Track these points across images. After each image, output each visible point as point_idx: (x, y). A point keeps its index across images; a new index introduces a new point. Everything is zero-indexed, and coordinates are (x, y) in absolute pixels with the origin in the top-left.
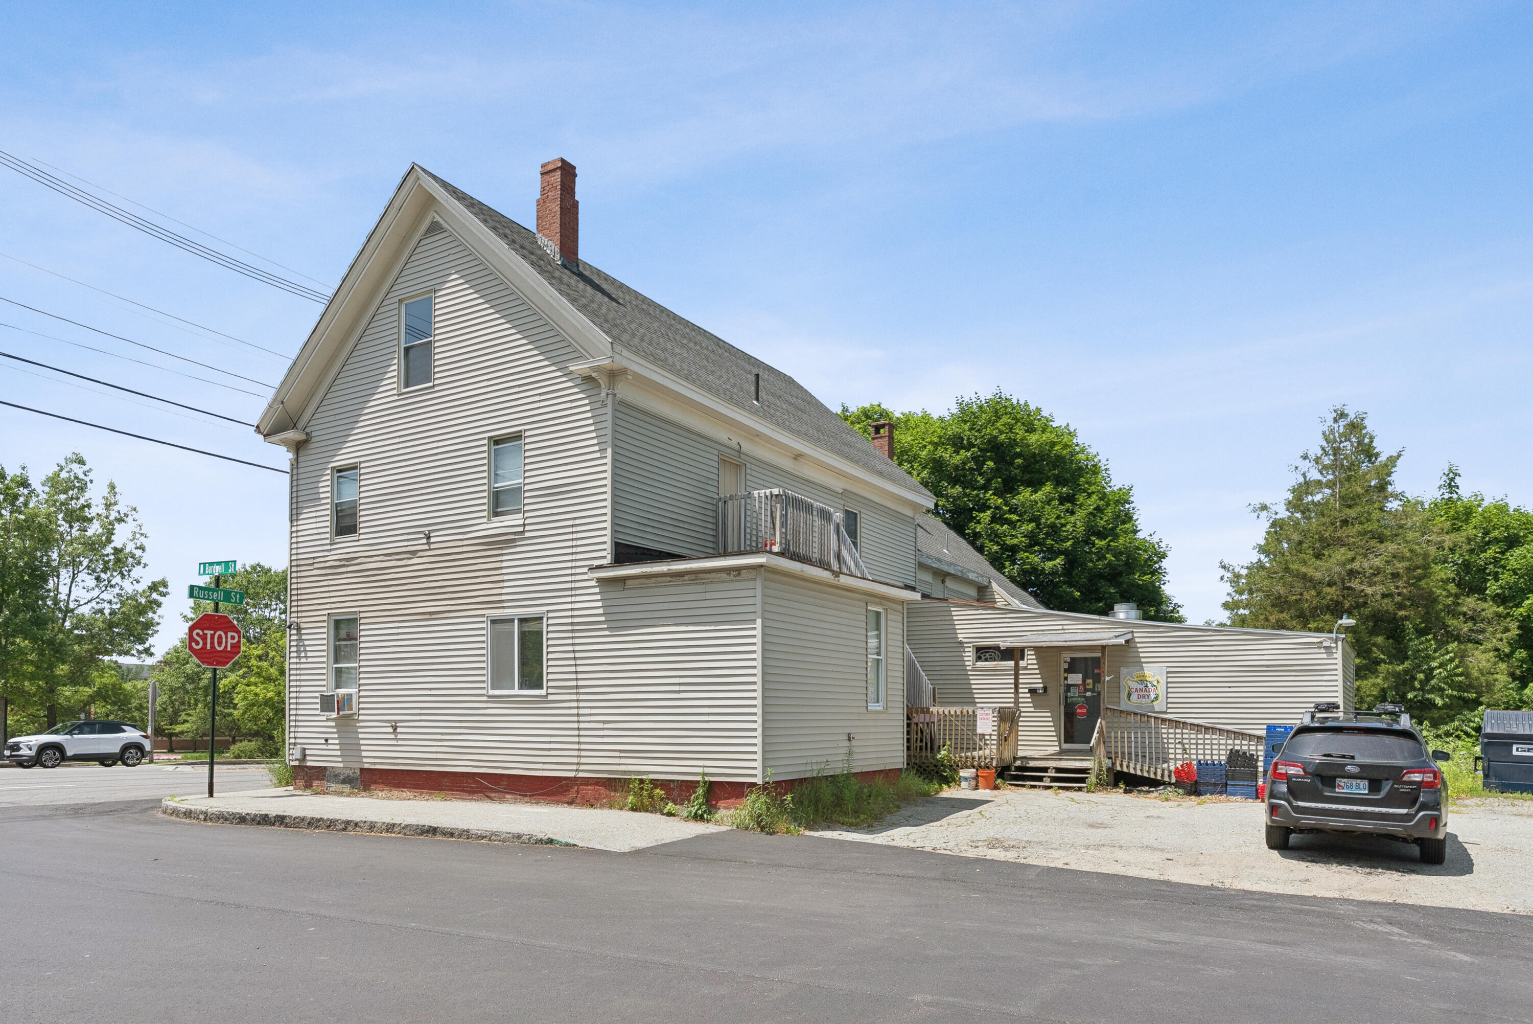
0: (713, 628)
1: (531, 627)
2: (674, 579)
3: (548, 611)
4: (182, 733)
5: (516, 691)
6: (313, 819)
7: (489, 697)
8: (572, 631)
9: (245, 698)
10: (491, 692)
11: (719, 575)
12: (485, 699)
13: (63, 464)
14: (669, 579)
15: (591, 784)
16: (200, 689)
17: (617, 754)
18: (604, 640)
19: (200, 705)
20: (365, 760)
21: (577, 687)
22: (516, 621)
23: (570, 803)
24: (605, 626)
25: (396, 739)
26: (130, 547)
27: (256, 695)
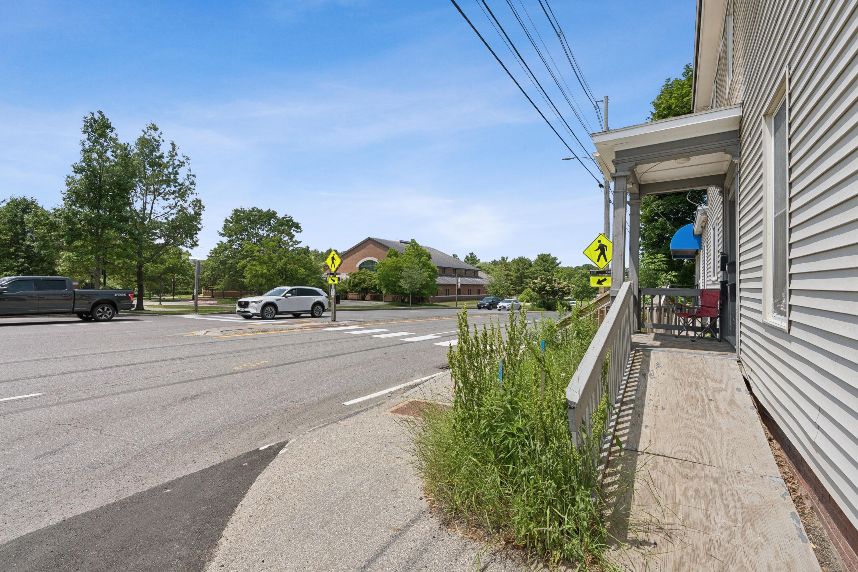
4: (218, 289)
9: (251, 273)
13: (146, 130)
16: (227, 268)
19: (226, 276)
26: (187, 183)
27: (257, 271)
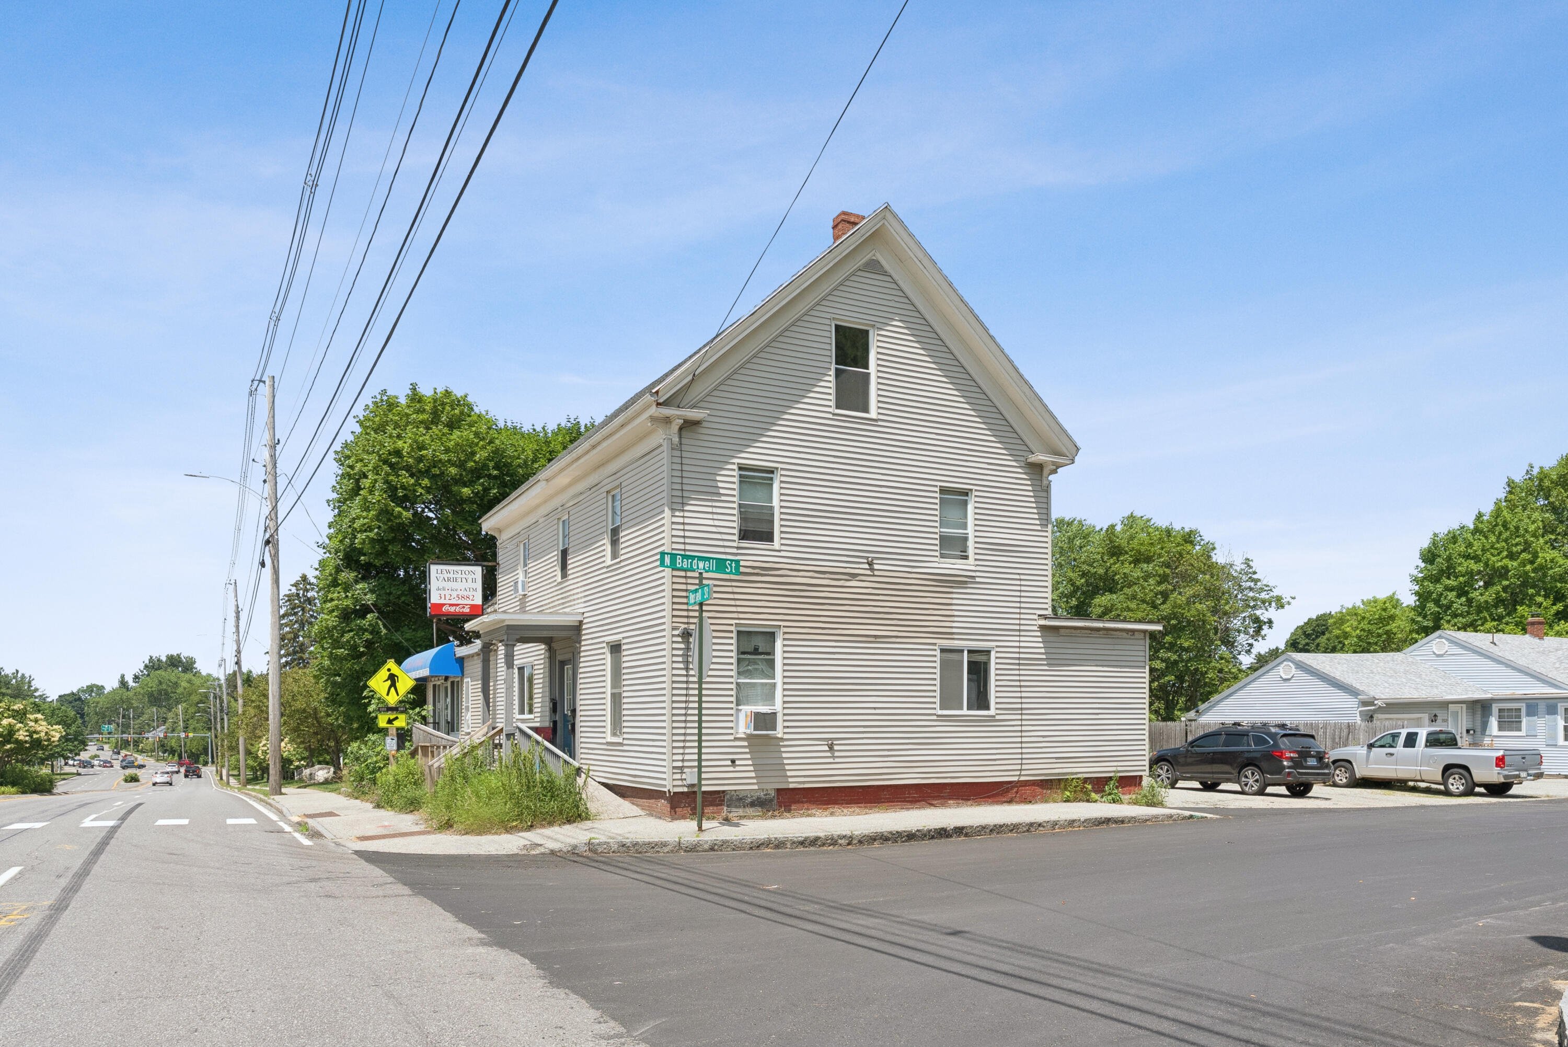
0: (1119, 670)
1: (981, 658)
2: (1093, 632)
3: (997, 646)
5: (965, 711)
6: (995, 826)
7: (938, 716)
8: (1019, 664)
10: (940, 712)
11: (1121, 633)
12: (935, 718)
14: (1090, 632)
15: (1029, 785)
17: (1054, 761)
18: (1044, 673)
20: (790, 780)
21: (1022, 709)
22: (966, 653)
23: (1010, 802)
24: (1045, 663)
25: (833, 757)
